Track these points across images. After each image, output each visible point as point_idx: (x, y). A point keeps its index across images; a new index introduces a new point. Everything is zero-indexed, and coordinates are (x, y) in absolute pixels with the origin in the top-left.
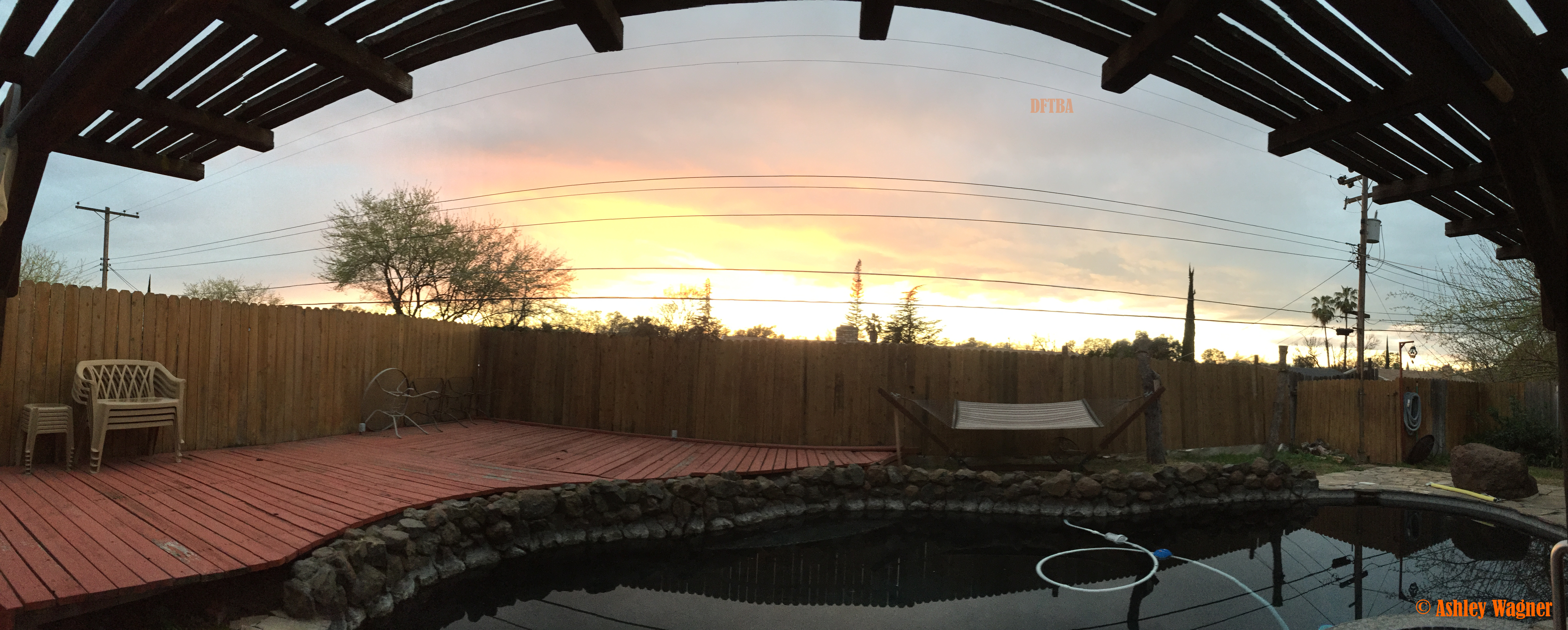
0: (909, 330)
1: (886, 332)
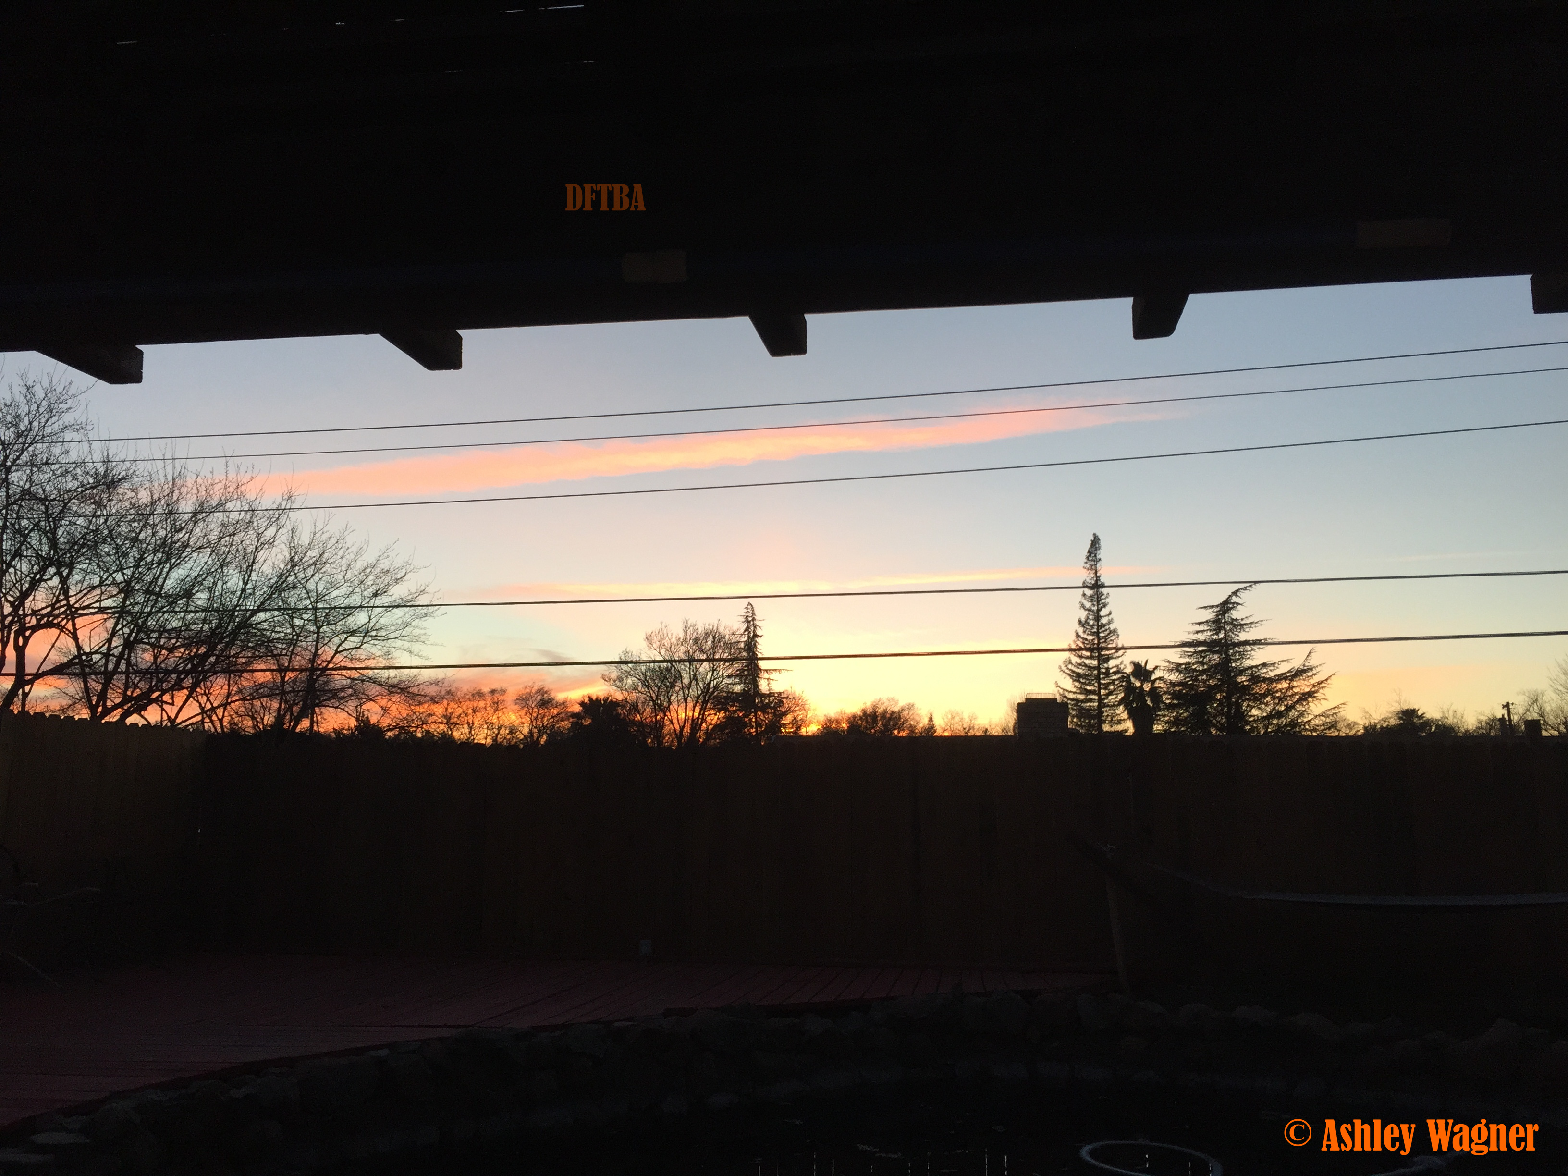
0: (1228, 698)
1: (1170, 707)
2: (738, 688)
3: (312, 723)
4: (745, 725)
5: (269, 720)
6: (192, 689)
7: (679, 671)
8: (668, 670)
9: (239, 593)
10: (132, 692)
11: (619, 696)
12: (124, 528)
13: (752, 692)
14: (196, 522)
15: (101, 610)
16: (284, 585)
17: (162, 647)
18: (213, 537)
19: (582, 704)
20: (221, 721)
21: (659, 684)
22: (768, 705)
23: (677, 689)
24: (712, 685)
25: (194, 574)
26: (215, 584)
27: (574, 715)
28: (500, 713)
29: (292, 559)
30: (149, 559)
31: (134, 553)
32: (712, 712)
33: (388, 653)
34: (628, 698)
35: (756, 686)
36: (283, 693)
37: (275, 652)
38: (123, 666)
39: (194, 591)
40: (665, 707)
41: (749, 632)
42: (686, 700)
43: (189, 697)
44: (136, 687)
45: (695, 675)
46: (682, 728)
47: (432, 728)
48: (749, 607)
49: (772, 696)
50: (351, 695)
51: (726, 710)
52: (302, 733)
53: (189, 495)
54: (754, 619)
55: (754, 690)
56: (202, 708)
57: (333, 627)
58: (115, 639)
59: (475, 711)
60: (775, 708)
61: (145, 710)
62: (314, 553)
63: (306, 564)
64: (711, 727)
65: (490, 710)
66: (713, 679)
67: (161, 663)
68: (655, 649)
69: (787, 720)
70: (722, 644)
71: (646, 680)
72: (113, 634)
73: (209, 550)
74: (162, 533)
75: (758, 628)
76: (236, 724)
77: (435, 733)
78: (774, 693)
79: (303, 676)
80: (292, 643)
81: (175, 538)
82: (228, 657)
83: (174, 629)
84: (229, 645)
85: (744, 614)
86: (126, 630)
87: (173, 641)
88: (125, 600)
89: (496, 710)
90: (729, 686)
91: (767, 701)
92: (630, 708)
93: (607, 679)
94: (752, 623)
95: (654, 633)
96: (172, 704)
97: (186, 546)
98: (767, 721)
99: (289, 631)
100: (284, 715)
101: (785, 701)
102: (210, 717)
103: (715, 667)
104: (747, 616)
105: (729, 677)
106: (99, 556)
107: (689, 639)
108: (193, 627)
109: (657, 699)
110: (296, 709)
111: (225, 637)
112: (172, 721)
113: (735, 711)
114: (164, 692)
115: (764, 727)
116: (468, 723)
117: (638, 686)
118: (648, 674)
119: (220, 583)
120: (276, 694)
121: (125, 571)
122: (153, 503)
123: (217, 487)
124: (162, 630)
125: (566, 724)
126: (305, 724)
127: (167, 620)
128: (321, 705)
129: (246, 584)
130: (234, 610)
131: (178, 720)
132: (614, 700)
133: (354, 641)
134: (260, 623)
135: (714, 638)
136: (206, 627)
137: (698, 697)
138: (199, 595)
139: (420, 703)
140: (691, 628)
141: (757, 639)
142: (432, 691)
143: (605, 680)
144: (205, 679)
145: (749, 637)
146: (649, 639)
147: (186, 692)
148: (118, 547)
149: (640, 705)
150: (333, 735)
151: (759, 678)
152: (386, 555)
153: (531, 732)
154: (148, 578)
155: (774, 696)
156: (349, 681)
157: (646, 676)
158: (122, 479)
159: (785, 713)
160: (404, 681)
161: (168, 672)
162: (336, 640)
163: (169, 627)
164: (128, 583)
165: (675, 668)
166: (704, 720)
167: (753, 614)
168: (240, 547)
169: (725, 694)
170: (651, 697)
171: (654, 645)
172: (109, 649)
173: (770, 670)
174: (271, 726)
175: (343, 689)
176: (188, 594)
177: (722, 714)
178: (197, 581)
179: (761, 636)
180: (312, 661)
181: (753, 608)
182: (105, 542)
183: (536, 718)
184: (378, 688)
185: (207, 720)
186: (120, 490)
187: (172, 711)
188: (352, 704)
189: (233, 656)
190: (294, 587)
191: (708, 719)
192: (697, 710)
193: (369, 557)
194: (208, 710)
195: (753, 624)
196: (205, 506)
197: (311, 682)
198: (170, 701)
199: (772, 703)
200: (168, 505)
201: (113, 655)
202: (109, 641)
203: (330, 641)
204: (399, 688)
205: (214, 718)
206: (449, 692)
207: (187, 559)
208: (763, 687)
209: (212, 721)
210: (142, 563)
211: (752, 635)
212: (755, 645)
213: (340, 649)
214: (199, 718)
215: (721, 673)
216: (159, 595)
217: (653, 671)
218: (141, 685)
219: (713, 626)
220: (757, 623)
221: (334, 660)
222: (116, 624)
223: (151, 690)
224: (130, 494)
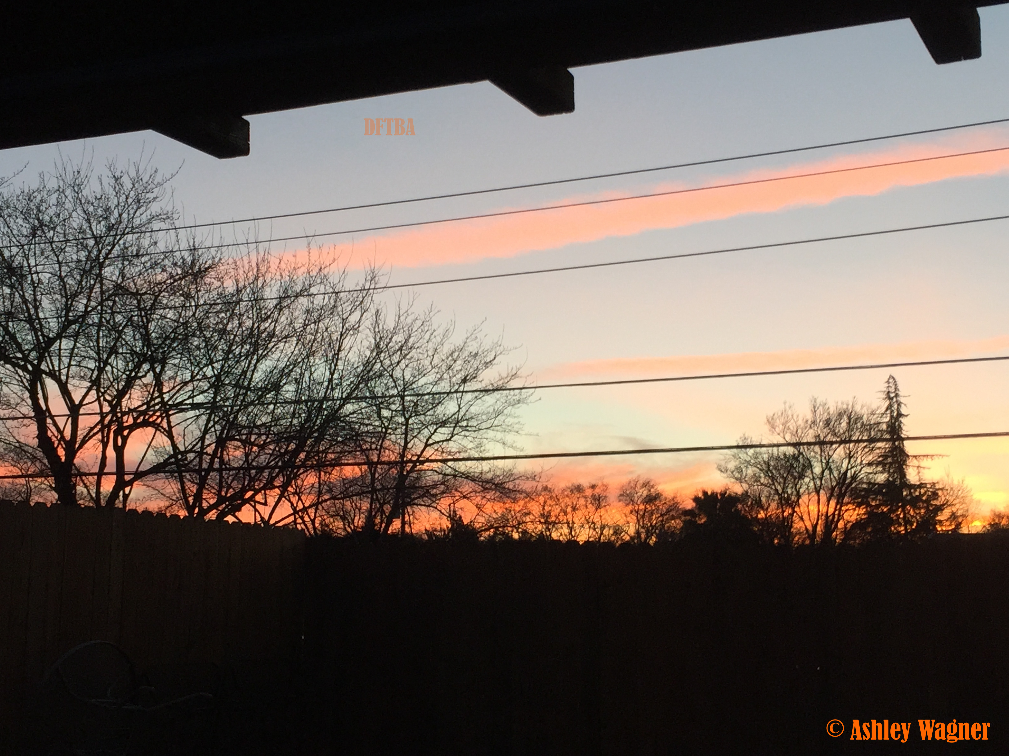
2: (881, 478)
3: (403, 523)
4: (892, 522)
5: (359, 521)
6: (284, 488)
7: (808, 459)
8: (795, 458)
9: (326, 384)
10: (226, 493)
11: (738, 489)
12: (212, 320)
13: (898, 482)
14: (281, 310)
15: (195, 406)
16: (371, 373)
17: (253, 444)
18: (298, 325)
19: (696, 499)
20: (313, 521)
21: (785, 475)
22: (919, 498)
23: (807, 480)
24: (849, 475)
25: (281, 365)
26: (302, 375)
27: (686, 512)
28: (602, 511)
29: (377, 346)
30: (237, 351)
31: (222, 346)
32: (850, 506)
33: (480, 445)
34: (749, 491)
35: (903, 475)
36: (374, 490)
37: (364, 447)
38: (216, 466)
39: (282, 384)
40: (793, 502)
41: (892, 411)
42: (818, 493)
43: (281, 496)
44: (229, 487)
45: (828, 463)
46: (815, 527)
47: (530, 527)
48: (891, 380)
49: (924, 487)
50: (443, 492)
51: (868, 505)
52: (394, 535)
53: (273, 281)
54: (897, 395)
55: (901, 481)
56: (294, 509)
57: (422, 418)
58: (207, 436)
59: (574, 509)
60: (928, 501)
61: (240, 510)
62: (399, 338)
63: (392, 350)
64: (849, 525)
65: (591, 508)
66: (849, 467)
67: (253, 460)
68: (779, 434)
69: (943, 516)
70: (859, 425)
71: (769, 469)
72: (206, 432)
73: (295, 339)
74: (249, 323)
75: (902, 405)
76: (327, 526)
77: (533, 534)
78: (926, 484)
79: (394, 471)
80: (383, 436)
81: (262, 328)
82: (318, 452)
83: (263, 424)
84: (318, 440)
85: (885, 389)
86: (218, 427)
87: (264, 437)
88: (216, 394)
89: (598, 507)
90: (871, 476)
91: (917, 493)
92: (752, 503)
93: (723, 470)
94: (895, 400)
95: (776, 416)
96: (265, 504)
97: (272, 335)
98: (918, 518)
99: (377, 423)
100: (375, 517)
101: (940, 493)
102: (302, 518)
103: (852, 453)
104: (889, 392)
105: (870, 464)
106: (189, 350)
107: (818, 421)
108: (283, 422)
109: (783, 492)
110: (387, 508)
111: (315, 432)
112: (266, 523)
113: (877, 506)
114: (257, 492)
115: (915, 524)
116: (568, 523)
117: (760, 477)
118: (772, 463)
119: (307, 375)
120: (367, 492)
121: (214, 365)
122: (239, 291)
123: (300, 272)
124: (252, 426)
125: (677, 524)
126: (396, 525)
127: (256, 415)
128: (411, 504)
129: (332, 374)
130: (321, 402)
131: (272, 522)
132: (733, 494)
133: (443, 433)
134: (348, 416)
135: (849, 418)
136: (295, 421)
137: (833, 489)
138: (286, 387)
139: (515, 500)
140: (821, 408)
141: (902, 419)
142: (527, 486)
143: (721, 471)
144: (296, 477)
145: (892, 417)
146: (771, 422)
147: (277, 490)
148: (207, 341)
149: (763, 499)
150: (425, 537)
151: (906, 465)
152: (473, 336)
153: (638, 533)
154: (238, 371)
155: (926, 487)
156: (441, 476)
157: (769, 466)
158: (209, 267)
159: (940, 508)
160: (499, 476)
161: (260, 469)
162: (426, 432)
163: (259, 423)
164: (218, 377)
165: (803, 456)
166: (840, 517)
167: (896, 389)
168: (326, 334)
169: (865, 486)
170: (776, 490)
171: (777, 429)
172: (202, 448)
173: (919, 456)
174: (362, 527)
175: (434, 486)
176: (277, 387)
177: (862, 511)
178: (284, 373)
179: (907, 416)
180: (402, 455)
181: (895, 382)
182: (194, 335)
183: (643, 516)
184: (472, 484)
185: (299, 521)
186: (207, 280)
187: (265, 511)
188: (444, 503)
189: (323, 452)
190: (381, 376)
191: (846, 516)
192: (833, 503)
193: (456, 340)
194: (300, 510)
195: (897, 401)
196: (290, 292)
197: (402, 478)
198: (263, 501)
199: (923, 495)
200: (254, 293)
201: (206, 453)
202: (202, 439)
203: (419, 433)
204: (494, 484)
205: (306, 519)
206: (545, 489)
207: (273, 350)
208: (912, 476)
209: (304, 522)
210: (231, 356)
211: (895, 414)
212: (900, 426)
213: (431, 441)
214: (292, 518)
215: (859, 461)
216: (248, 388)
217: (778, 459)
218: (234, 484)
219: (848, 405)
220: (901, 399)
221: (424, 454)
222: (208, 421)
223: (244, 490)
224: (217, 284)
